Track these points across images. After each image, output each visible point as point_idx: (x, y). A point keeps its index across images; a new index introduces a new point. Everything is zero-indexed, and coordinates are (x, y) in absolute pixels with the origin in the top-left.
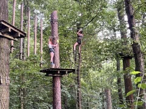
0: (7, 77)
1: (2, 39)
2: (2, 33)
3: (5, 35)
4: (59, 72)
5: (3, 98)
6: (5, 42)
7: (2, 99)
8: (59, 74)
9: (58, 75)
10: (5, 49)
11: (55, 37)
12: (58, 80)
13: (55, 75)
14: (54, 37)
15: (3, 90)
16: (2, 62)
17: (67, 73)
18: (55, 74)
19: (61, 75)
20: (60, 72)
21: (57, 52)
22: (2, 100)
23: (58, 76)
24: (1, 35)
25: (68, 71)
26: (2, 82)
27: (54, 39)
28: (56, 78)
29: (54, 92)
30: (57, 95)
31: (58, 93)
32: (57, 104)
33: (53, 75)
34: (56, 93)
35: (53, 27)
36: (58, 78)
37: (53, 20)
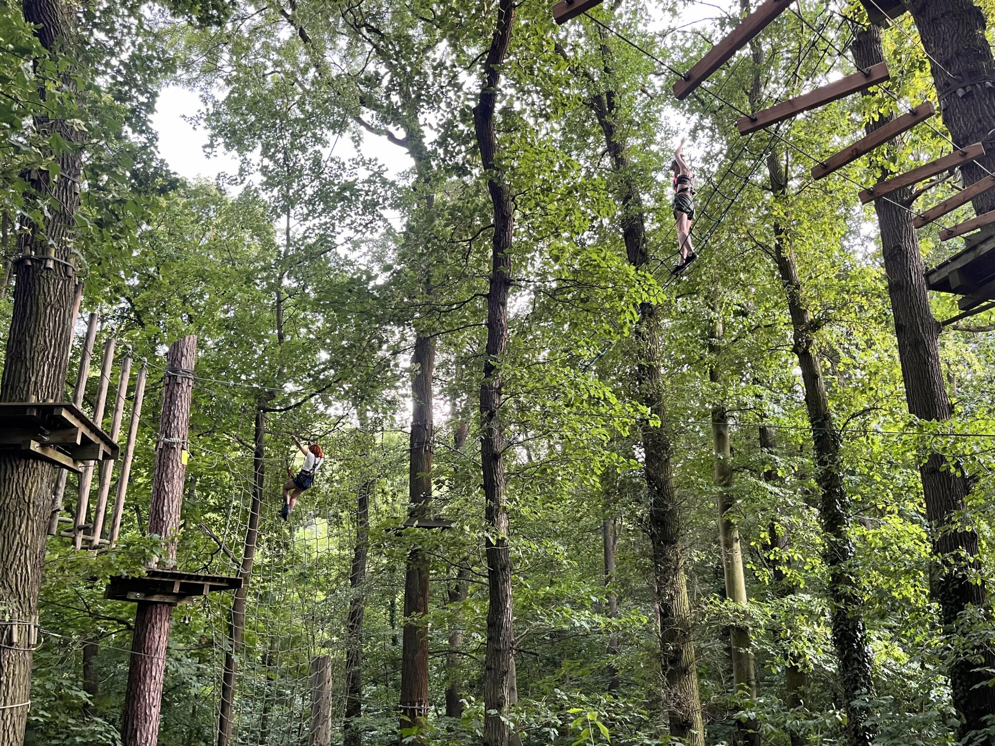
0: (33, 618)
2: (43, 446)
3: (52, 454)
6: (42, 479)
8: (172, 594)
9: (167, 601)
10: (39, 505)
11: (175, 439)
12: (161, 620)
13: (155, 598)
14: (172, 440)
15: (17, 672)
16: (22, 558)
17: (206, 591)
20: (182, 586)
21: (174, 504)
22: (8, 711)
23: (164, 603)
24: (38, 450)
25: (211, 586)
26: (15, 639)
27: (169, 447)
28: (154, 611)
29: (136, 669)
30: (148, 681)
31: (154, 674)
32: (143, 722)
33: (146, 596)
34: (145, 676)
35: (171, 399)
36: (164, 612)
37: (175, 371)
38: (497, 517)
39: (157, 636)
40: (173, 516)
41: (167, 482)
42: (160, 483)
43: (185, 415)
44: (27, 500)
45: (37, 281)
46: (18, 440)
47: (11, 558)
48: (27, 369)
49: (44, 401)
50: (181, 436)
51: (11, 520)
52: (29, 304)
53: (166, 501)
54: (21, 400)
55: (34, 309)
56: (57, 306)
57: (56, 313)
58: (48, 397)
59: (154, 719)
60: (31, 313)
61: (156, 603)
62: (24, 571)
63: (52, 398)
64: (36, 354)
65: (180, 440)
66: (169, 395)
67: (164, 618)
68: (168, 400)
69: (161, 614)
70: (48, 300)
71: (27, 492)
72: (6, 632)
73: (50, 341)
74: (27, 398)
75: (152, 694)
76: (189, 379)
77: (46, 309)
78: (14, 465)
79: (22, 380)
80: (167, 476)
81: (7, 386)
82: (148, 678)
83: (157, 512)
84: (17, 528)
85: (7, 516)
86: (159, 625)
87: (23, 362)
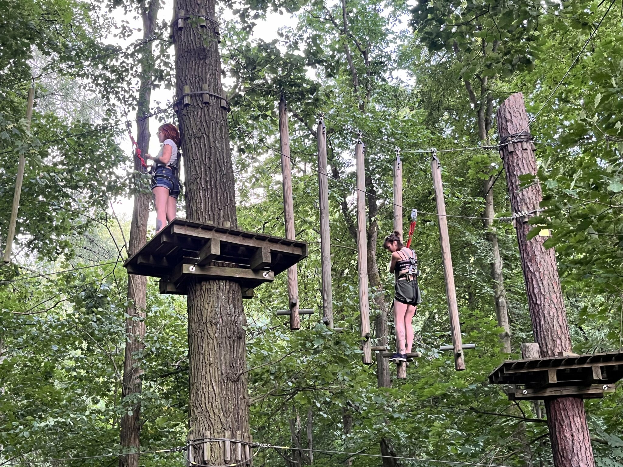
0: (228, 433)
1: (208, 286)
4: (553, 379)
8: (553, 385)
13: (549, 393)
17: (597, 375)
18: (542, 388)
19: (579, 390)
20: (560, 375)
23: (564, 396)
36: (569, 406)
41: (530, 261)
48: (189, 202)
50: (531, 207)
53: (534, 282)
56: (199, 134)
57: (200, 142)
58: (209, 220)
63: (214, 220)
70: (191, 132)
72: (200, 452)
76: (521, 142)
80: (528, 255)
83: (530, 297)
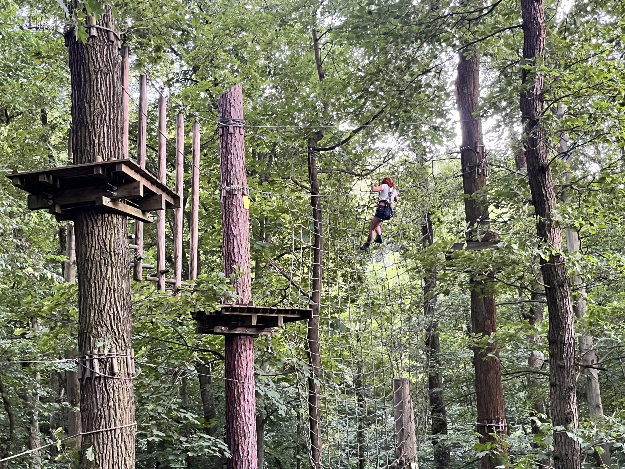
1: (110, 219)
2: (114, 200)
3: (123, 207)
4: (254, 322)
5: (121, 422)
6: (118, 230)
7: (118, 426)
8: (252, 327)
9: (248, 332)
10: (119, 253)
11: (236, 186)
12: (246, 350)
13: (238, 331)
14: (233, 187)
15: (121, 398)
16: (112, 300)
17: (281, 322)
18: (235, 327)
19: (257, 331)
21: (243, 246)
22: (118, 431)
24: (110, 205)
25: (284, 318)
26: (116, 370)
27: (231, 194)
28: (239, 343)
29: (231, 393)
30: (242, 403)
31: (246, 397)
32: (243, 438)
33: (230, 330)
34: (239, 398)
35: (227, 149)
36: (247, 342)
37: (226, 121)
38: (550, 232)
39: (244, 364)
40: (243, 257)
41: (234, 226)
42: (228, 227)
43: (242, 162)
44: (109, 250)
45: (85, 50)
46: (93, 198)
47: (103, 300)
48: (90, 133)
49: (108, 160)
50: (240, 183)
51: (98, 268)
52: (82, 72)
53: (235, 244)
54: (90, 161)
55: (87, 77)
56: (105, 71)
57: (106, 78)
58: (111, 156)
59: (252, 435)
60: (85, 81)
61: (240, 335)
62: (116, 312)
63: (115, 157)
64: (95, 118)
65: (240, 186)
66: (224, 144)
67: (248, 348)
68: (224, 150)
69: (245, 345)
70: (97, 66)
71: (108, 243)
72: (108, 365)
73: (105, 104)
74: (94, 160)
75: (247, 414)
76: (240, 127)
77: (97, 75)
78: (93, 220)
79: (88, 143)
80: (233, 221)
81: (77, 150)
82: (242, 401)
83: (229, 254)
84: (104, 274)
85: (94, 265)
86: (245, 354)
87: (86, 127)
